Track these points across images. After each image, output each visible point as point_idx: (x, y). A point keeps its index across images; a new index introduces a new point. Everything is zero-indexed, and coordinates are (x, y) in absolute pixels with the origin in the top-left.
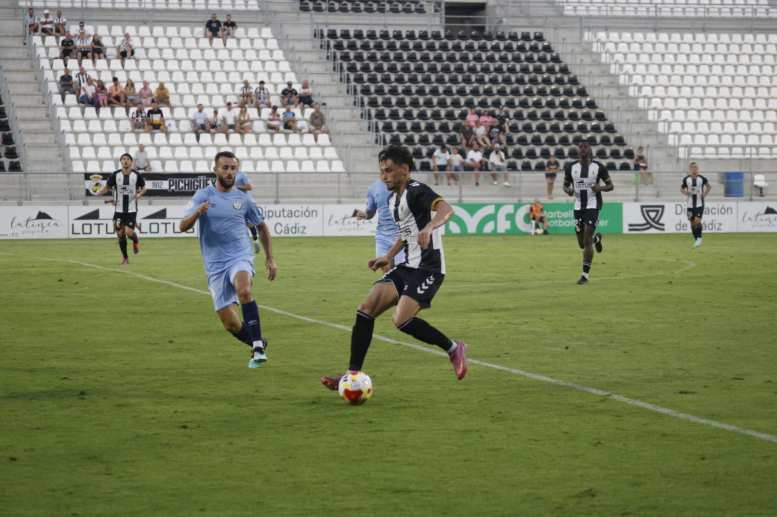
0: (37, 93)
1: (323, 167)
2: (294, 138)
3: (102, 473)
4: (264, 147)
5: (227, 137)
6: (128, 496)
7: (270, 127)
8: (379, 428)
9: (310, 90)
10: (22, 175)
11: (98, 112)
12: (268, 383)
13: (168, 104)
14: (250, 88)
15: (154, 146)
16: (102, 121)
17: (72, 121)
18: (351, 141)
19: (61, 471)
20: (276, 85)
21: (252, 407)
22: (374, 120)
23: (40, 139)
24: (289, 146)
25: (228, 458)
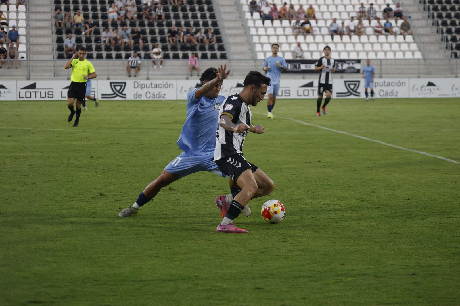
0: (237, 12)
1: (409, 55)
2: (391, 38)
3: (281, 240)
4: (372, 44)
5: (350, 38)
6: (297, 255)
7: (376, 31)
8: (450, 216)
9: (401, 9)
10: (227, 61)
11: (272, 23)
12: (380, 187)
13: (314, 18)
14: (364, 8)
15: (306, 43)
16: (275, 28)
17: (257, 28)
18: (426, 39)
19: (256, 239)
20: (380, 6)
21: (370, 201)
22: (441, 27)
23: (239, 40)
24: (388, 43)
25: (357, 233)
